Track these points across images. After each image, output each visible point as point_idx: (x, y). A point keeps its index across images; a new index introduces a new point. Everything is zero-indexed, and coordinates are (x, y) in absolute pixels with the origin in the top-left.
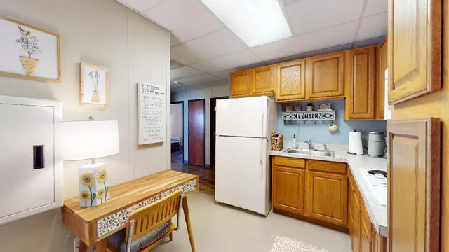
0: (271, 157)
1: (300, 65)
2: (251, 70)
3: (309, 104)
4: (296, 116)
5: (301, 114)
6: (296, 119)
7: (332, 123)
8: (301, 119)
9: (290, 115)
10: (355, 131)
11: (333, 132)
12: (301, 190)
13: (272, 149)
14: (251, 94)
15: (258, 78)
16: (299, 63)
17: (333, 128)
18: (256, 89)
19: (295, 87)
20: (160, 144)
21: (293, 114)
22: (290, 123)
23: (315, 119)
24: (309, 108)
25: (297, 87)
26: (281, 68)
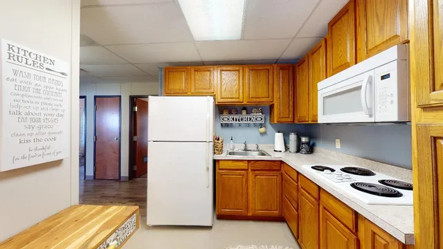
0: (215, 162)
1: (239, 71)
2: (189, 67)
3: (244, 108)
4: (233, 119)
5: (237, 117)
6: (233, 122)
7: (261, 126)
8: (237, 122)
9: (227, 118)
10: (279, 132)
11: (262, 134)
12: (245, 192)
13: (214, 153)
14: (189, 94)
15: (197, 77)
16: (238, 68)
17: (262, 130)
18: (195, 89)
19: (234, 91)
20: (57, 163)
21: (231, 117)
22: (227, 125)
23: (249, 122)
24: (244, 112)
25: (236, 91)
26: (221, 70)
